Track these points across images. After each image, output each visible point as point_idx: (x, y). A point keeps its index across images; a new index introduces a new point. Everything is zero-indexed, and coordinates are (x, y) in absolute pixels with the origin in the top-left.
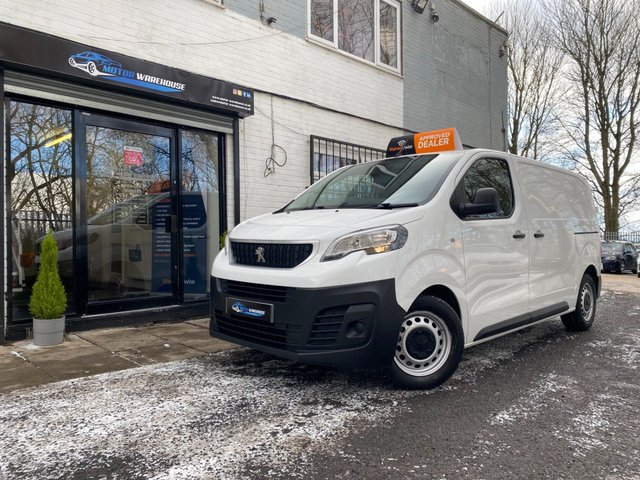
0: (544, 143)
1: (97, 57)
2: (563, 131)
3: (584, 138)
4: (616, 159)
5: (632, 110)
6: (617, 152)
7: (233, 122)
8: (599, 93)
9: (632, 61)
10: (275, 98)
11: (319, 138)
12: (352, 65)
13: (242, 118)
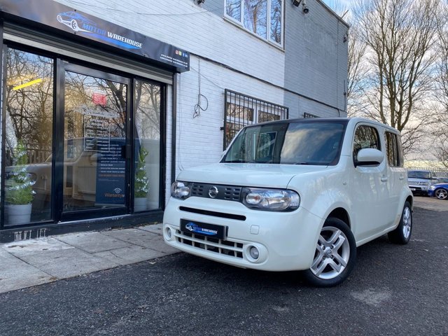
0: (352, 106)
1: (78, 16)
2: (365, 98)
3: (379, 103)
4: (400, 118)
5: (411, 86)
6: (400, 114)
7: (173, 76)
8: (390, 73)
9: (411, 52)
10: (201, 60)
11: (231, 91)
12: (252, 40)
13: (180, 73)
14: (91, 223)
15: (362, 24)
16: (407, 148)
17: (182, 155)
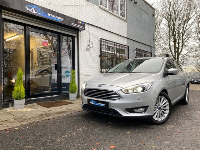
0: (157, 45)
1: (35, 7)
2: (162, 41)
3: (169, 44)
4: (178, 50)
5: (183, 36)
6: (178, 48)
7: (77, 33)
8: (173, 30)
9: (183, 21)
10: (90, 25)
11: (103, 39)
12: (112, 16)
13: (80, 31)
14: (43, 99)
15: (161, 8)
16: (182, 63)
17: (82, 68)
